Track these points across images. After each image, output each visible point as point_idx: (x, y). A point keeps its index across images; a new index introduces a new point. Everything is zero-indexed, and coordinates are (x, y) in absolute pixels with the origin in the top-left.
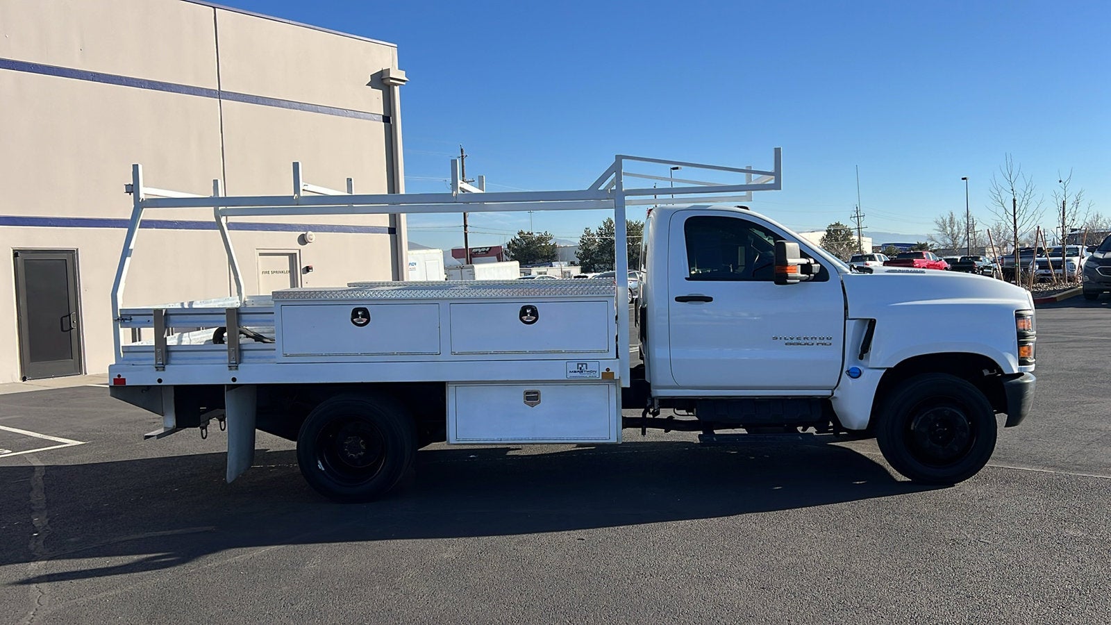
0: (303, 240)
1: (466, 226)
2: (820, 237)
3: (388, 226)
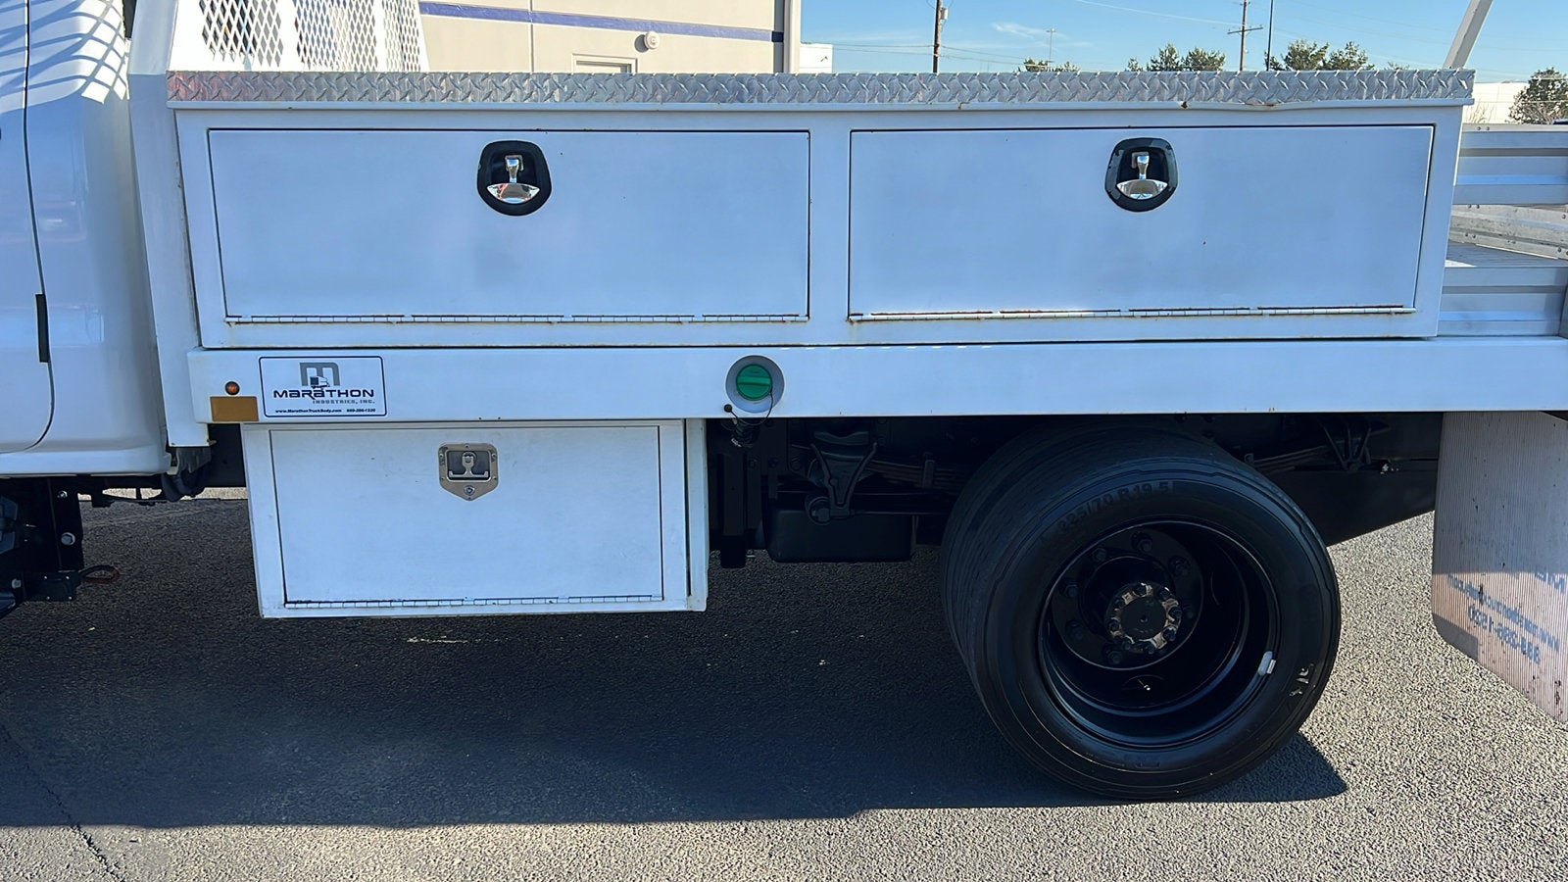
0: (641, 45)
1: (936, 46)
2: (1517, 92)
3: (773, 29)
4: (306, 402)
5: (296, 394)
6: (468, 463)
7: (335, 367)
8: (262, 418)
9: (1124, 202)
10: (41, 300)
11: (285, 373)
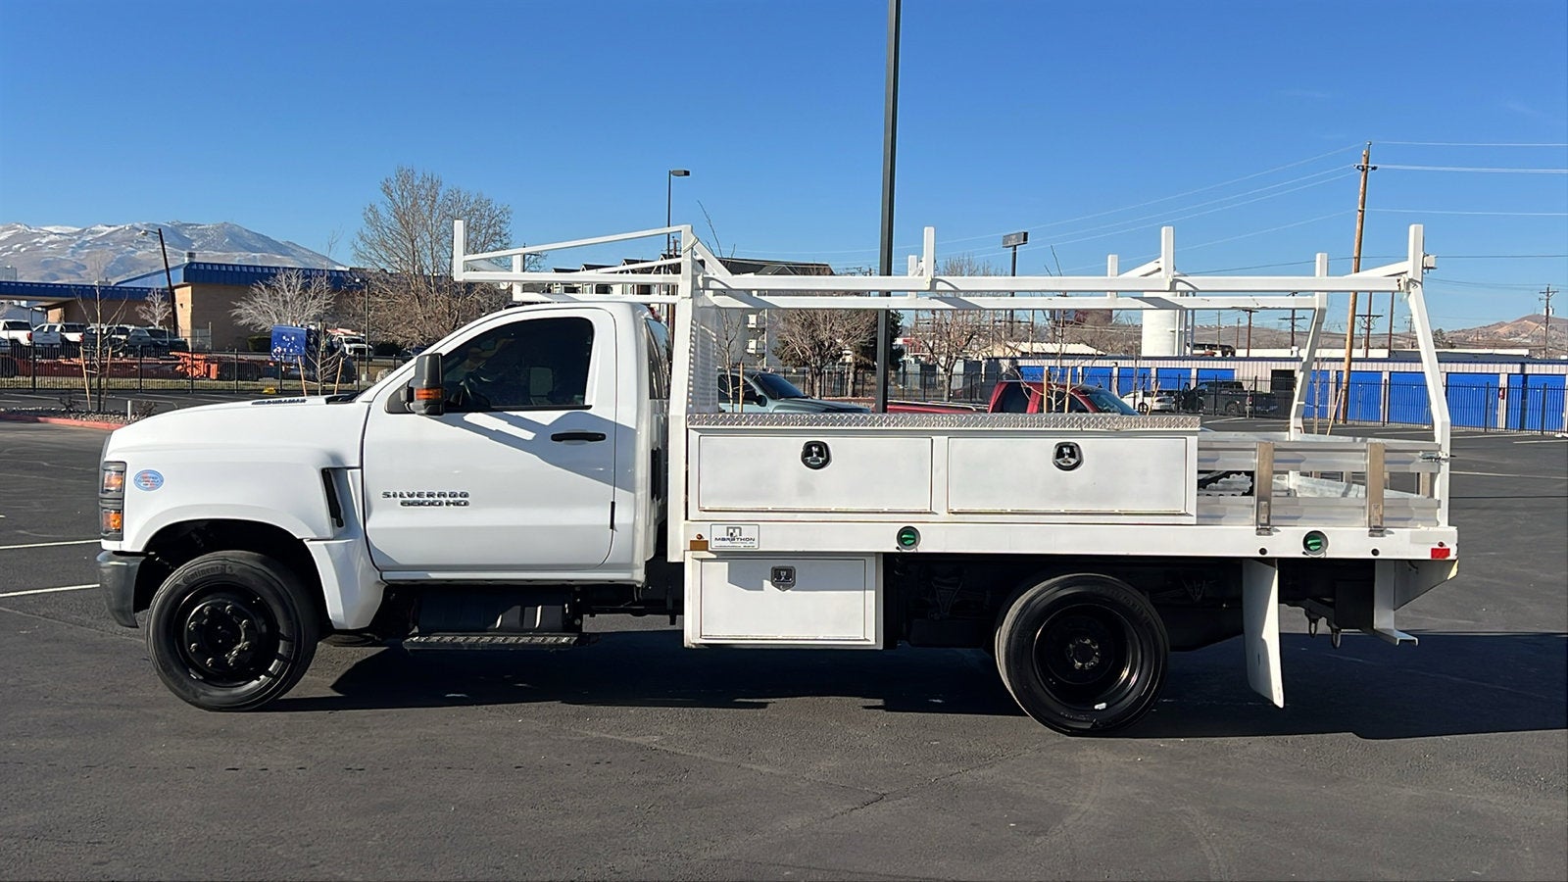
4: (727, 543)
5: (724, 539)
6: (784, 574)
7: (740, 529)
8: (710, 549)
9: (1060, 467)
10: (613, 504)
11: (721, 531)
